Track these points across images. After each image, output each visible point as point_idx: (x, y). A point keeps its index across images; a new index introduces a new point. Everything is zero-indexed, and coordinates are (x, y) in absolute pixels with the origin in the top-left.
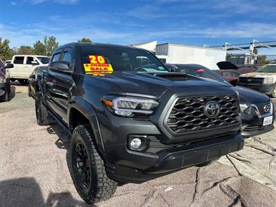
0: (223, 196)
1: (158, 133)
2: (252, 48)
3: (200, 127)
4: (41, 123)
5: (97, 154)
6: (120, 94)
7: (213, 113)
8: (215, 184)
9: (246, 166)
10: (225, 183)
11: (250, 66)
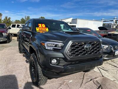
0: (94, 85)
1: (64, 57)
2: (114, 21)
3: (82, 55)
4: (21, 52)
5: (39, 66)
6: (48, 40)
7: (88, 49)
8: (91, 80)
9: (106, 73)
10: (95, 80)
11: (113, 29)
